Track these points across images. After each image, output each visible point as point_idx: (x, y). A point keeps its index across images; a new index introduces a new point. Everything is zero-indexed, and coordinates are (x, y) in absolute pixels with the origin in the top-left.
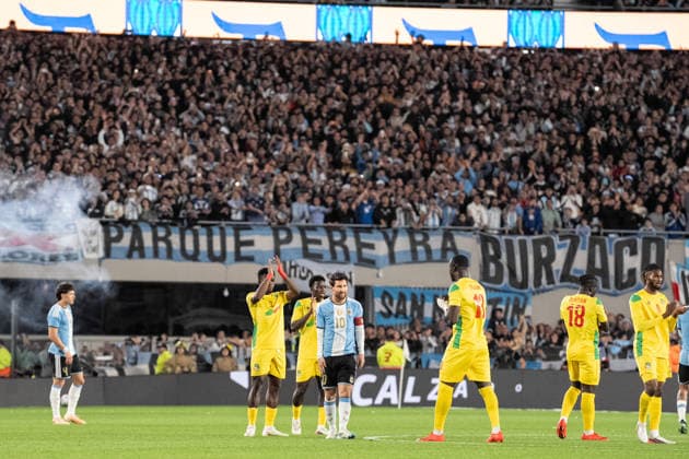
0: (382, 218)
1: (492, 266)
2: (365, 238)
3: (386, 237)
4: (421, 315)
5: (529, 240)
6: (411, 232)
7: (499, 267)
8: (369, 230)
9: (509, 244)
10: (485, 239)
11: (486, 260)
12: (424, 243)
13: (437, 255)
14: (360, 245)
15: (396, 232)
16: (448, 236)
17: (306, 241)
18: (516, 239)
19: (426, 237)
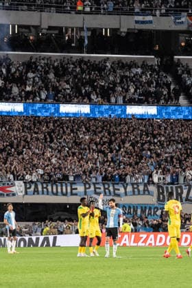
0: (122, 179)
1: (161, 196)
2: (116, 187)
3: (124, 186)
4: (136, 214)
5: (174, 186)
6: (133, 184)
7: (164, 196)
8: (118, 184)
9: (167, 188)
10: (159, 187)
11: (159, 194)
12: (137, 188)
13: (142, 193)
14: (115, 189)
15: (127, 184)
16: (145, 185)
17: (95, 188)
18: (169, 186)
19: (138, 186)
